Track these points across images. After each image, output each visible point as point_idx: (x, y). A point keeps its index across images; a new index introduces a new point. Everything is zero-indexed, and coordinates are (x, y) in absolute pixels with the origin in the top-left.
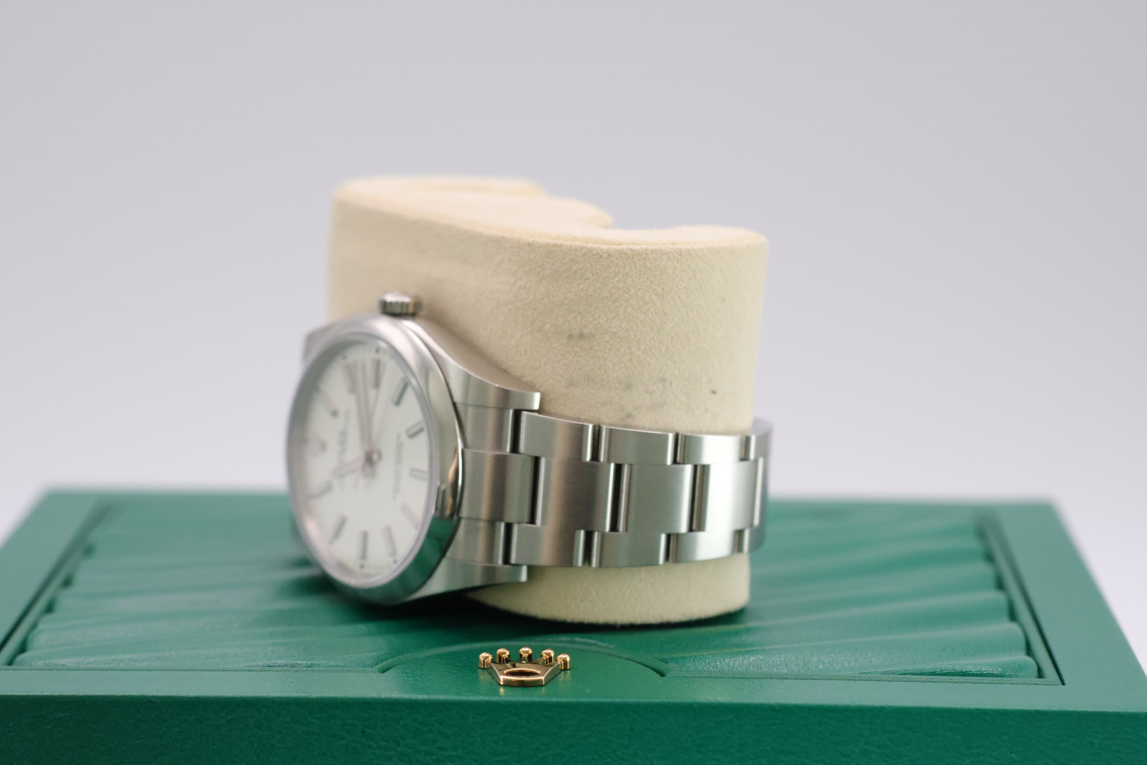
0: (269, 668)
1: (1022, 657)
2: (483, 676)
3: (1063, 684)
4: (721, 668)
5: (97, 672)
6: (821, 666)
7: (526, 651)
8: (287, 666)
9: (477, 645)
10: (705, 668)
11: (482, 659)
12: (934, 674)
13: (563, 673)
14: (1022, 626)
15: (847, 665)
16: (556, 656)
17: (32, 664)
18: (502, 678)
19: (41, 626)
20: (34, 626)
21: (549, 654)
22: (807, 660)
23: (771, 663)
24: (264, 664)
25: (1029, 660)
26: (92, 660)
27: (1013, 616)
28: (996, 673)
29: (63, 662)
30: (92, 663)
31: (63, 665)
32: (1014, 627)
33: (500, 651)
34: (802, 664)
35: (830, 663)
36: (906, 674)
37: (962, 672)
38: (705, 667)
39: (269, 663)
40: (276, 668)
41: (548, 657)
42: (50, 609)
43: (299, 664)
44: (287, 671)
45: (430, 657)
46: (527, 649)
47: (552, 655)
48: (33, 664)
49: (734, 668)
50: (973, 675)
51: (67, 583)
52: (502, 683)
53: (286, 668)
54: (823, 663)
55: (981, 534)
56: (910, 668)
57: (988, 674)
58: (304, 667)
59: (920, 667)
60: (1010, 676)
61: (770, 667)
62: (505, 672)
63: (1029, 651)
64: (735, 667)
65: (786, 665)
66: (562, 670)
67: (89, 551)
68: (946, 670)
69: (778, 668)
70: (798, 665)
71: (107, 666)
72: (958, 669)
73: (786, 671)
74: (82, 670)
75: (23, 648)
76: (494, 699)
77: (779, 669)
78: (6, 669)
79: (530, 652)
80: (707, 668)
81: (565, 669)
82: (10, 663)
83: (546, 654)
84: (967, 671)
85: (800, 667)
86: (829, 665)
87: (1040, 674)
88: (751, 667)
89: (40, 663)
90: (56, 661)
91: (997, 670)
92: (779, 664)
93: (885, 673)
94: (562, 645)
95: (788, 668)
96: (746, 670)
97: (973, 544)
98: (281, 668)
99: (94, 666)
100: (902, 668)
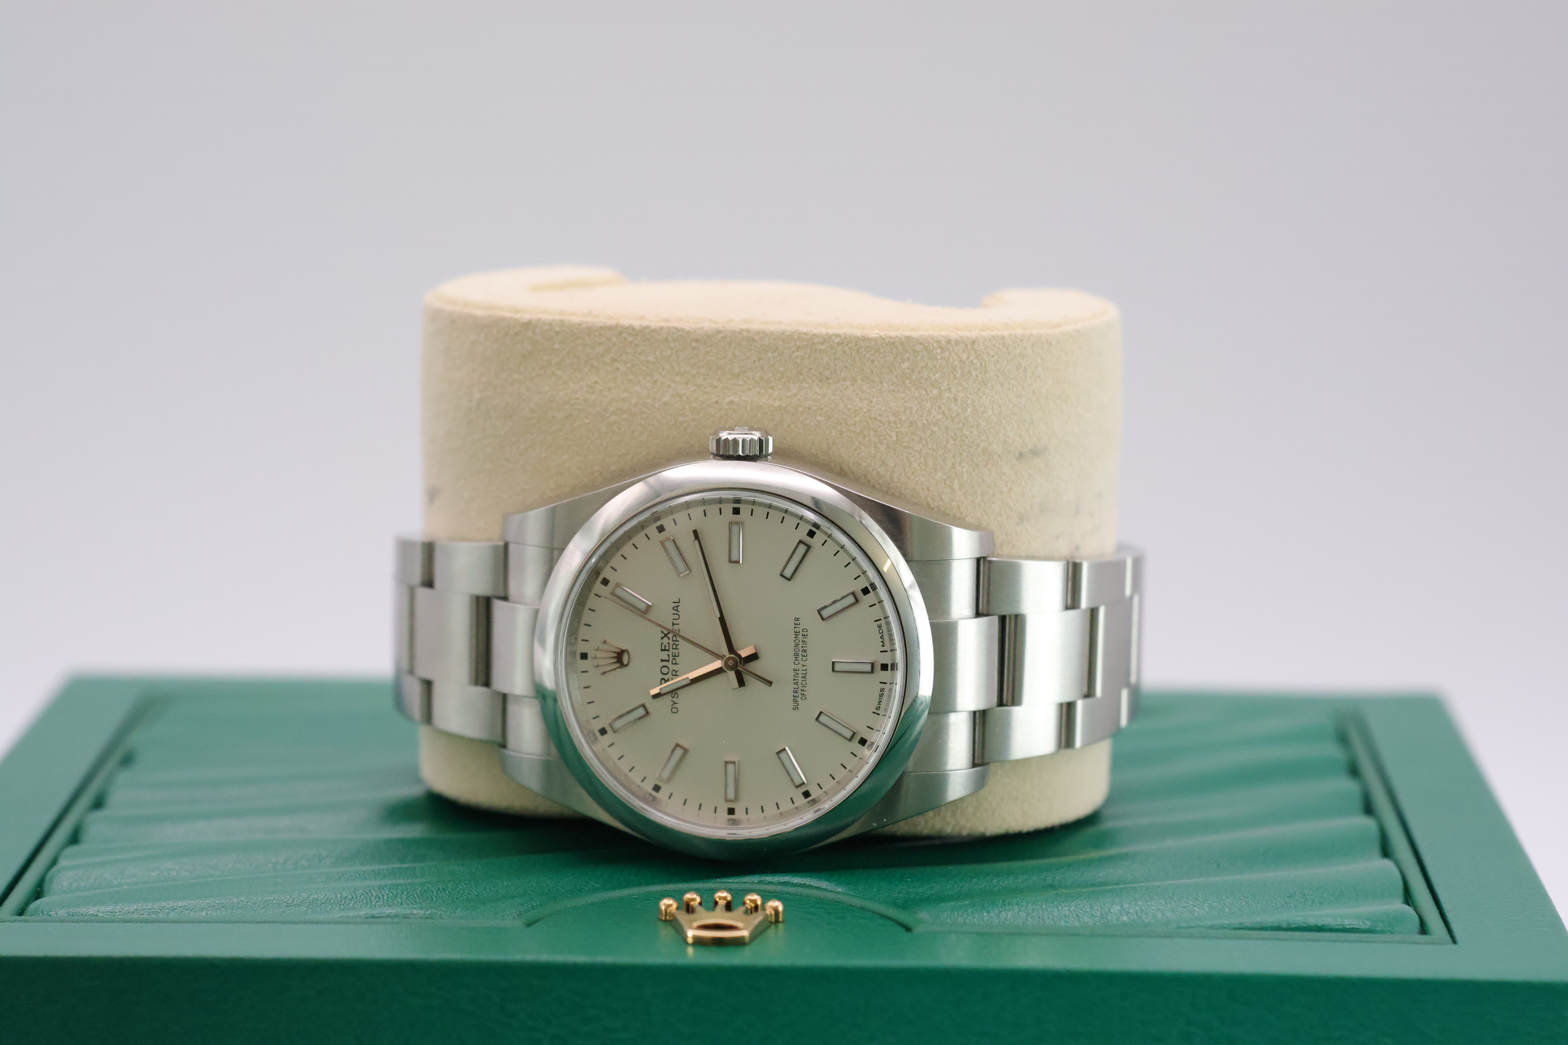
0: (373, 920)
1: (1398, 906)
2: (666, 933)
3: (1454, 941)
4: (988, 920)
5: (139, 924)
6: (1125, 918)
7: (723, 895)
8: (398, 916)
9: (658, 888)
10: (966, 920)
11: (663, 908)
12: (1278, 928)
13: (773, 926)
14: (1397, 864)
15: (1160, 917)
16: (763, 903)
17: (50, 913)
18: (690, 934)
19: (63, 863)
20: (54, 862)
21: (754, 901)
22: (1106, 910)
23: (1056, 914)
24: (367, 914)
25: (1409, 910)
26: (133, 907)
27: (1386, 851)
28: (1363, 927)
29: (92, 910)
30: (133, 912)
31: (93, 915)
32: (1387, 863)
33: (688, 896)
34: (1099, 915)
35: (1137, 913)
36: (1240, 929)
37: (1317, 926)
38: (966, 918)
39: (373, 912)
40: (382, 919)
41: (753, 905)
42: (74, 839)
43: (414, 915)
44: (398, 923)
45: (592, 904)
46: (725, 894)
47: (759, 902)
48: (53, 913)
49: (1006, 920)
50: (1332, 930)
51: (98, 804)
52: (690, 940)
53: (396, 920)
54: (1128, 914)
55: (1343, 739)
56: (1247, 920)
57: (1353, 928)
58: (421, 918)
59: (1259, 919)
60: (1382, 932)
61: (1055, 919)
62: (695, 924)
63: (1408, 897)
64: (1008, 918)
65: (1077, 915)
66: (771, 923)
67: (127, 760)
68: (1296, 924)
69: (1066, 920)
70: (1093, 916)
71: (153, 916)
72: (1312, 921)
73: (1077, 924)
74: (120, 921)
75: (38, 893)
76: (680, 961)
77: (1067, 922)
78: (15, 921)
79: (729, 898)
80: (970, 920)
81: (777, 921)
82: (21, 912)
83: (751, 901)
84: (1323, 925)
85: (1097, 919)
86: (1135, 917)
87: (1423, 929)
88: (1029, 919)
89: (62, 913)
90: (83, 910)
91: (1365, 924)
92: (1067, 915)
93: (1212, 927)
94: (771, 888)
95: (1080, 921)
96: (1023, 923)
97: (1332, 751)
98: (389, 920)
99: (135, 916)
100: (1236, 921)
